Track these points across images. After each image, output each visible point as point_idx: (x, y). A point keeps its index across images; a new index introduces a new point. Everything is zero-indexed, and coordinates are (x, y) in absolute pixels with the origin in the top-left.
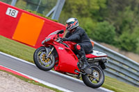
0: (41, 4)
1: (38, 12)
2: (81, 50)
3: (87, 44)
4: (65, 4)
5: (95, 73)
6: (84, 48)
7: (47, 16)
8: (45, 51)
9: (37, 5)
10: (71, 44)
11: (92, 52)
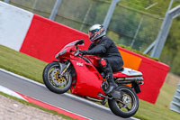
0: (138, 36)
1: (133, 48)
2: (107, 66)
3: (116, 59)
4: (169, 37)
5: (126, 98)
6: (111, 64)
7: (145, 53)
8: (59, 67)
9: (133, 39)
10: (94, 59)
11: (122, 70)
